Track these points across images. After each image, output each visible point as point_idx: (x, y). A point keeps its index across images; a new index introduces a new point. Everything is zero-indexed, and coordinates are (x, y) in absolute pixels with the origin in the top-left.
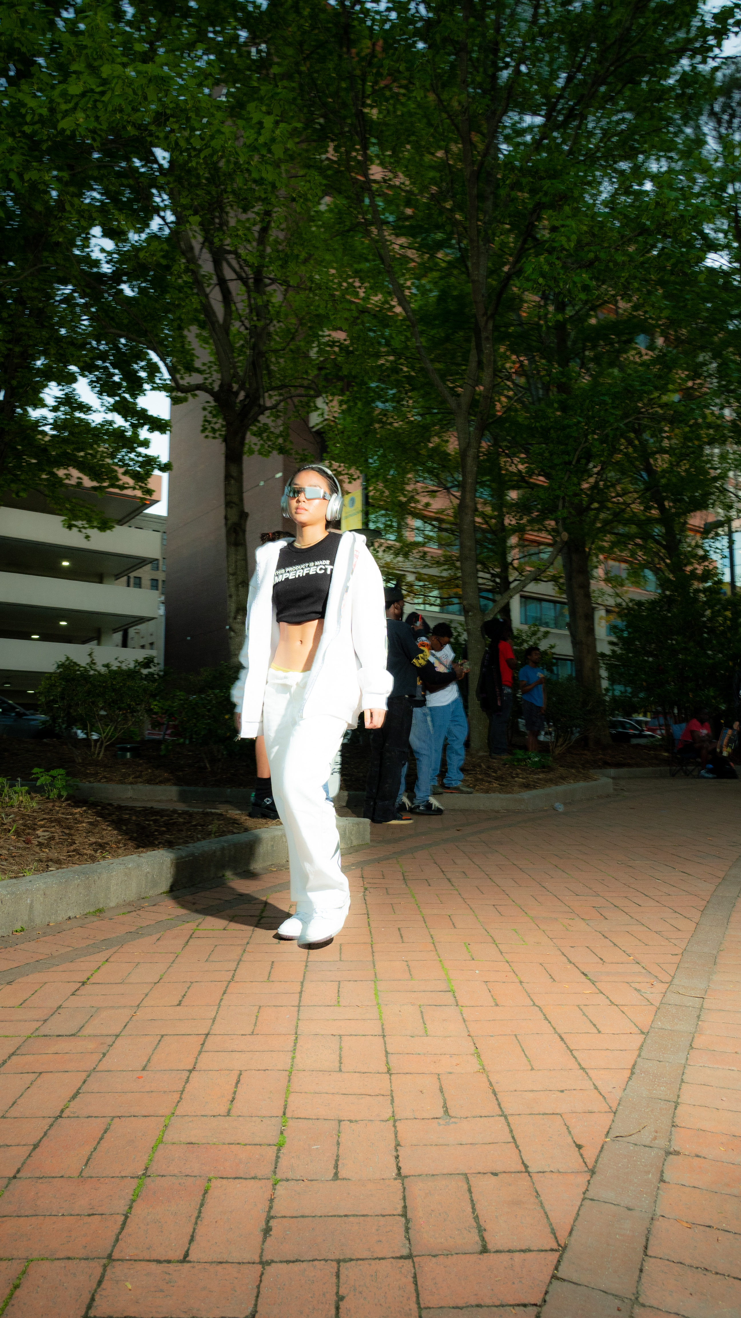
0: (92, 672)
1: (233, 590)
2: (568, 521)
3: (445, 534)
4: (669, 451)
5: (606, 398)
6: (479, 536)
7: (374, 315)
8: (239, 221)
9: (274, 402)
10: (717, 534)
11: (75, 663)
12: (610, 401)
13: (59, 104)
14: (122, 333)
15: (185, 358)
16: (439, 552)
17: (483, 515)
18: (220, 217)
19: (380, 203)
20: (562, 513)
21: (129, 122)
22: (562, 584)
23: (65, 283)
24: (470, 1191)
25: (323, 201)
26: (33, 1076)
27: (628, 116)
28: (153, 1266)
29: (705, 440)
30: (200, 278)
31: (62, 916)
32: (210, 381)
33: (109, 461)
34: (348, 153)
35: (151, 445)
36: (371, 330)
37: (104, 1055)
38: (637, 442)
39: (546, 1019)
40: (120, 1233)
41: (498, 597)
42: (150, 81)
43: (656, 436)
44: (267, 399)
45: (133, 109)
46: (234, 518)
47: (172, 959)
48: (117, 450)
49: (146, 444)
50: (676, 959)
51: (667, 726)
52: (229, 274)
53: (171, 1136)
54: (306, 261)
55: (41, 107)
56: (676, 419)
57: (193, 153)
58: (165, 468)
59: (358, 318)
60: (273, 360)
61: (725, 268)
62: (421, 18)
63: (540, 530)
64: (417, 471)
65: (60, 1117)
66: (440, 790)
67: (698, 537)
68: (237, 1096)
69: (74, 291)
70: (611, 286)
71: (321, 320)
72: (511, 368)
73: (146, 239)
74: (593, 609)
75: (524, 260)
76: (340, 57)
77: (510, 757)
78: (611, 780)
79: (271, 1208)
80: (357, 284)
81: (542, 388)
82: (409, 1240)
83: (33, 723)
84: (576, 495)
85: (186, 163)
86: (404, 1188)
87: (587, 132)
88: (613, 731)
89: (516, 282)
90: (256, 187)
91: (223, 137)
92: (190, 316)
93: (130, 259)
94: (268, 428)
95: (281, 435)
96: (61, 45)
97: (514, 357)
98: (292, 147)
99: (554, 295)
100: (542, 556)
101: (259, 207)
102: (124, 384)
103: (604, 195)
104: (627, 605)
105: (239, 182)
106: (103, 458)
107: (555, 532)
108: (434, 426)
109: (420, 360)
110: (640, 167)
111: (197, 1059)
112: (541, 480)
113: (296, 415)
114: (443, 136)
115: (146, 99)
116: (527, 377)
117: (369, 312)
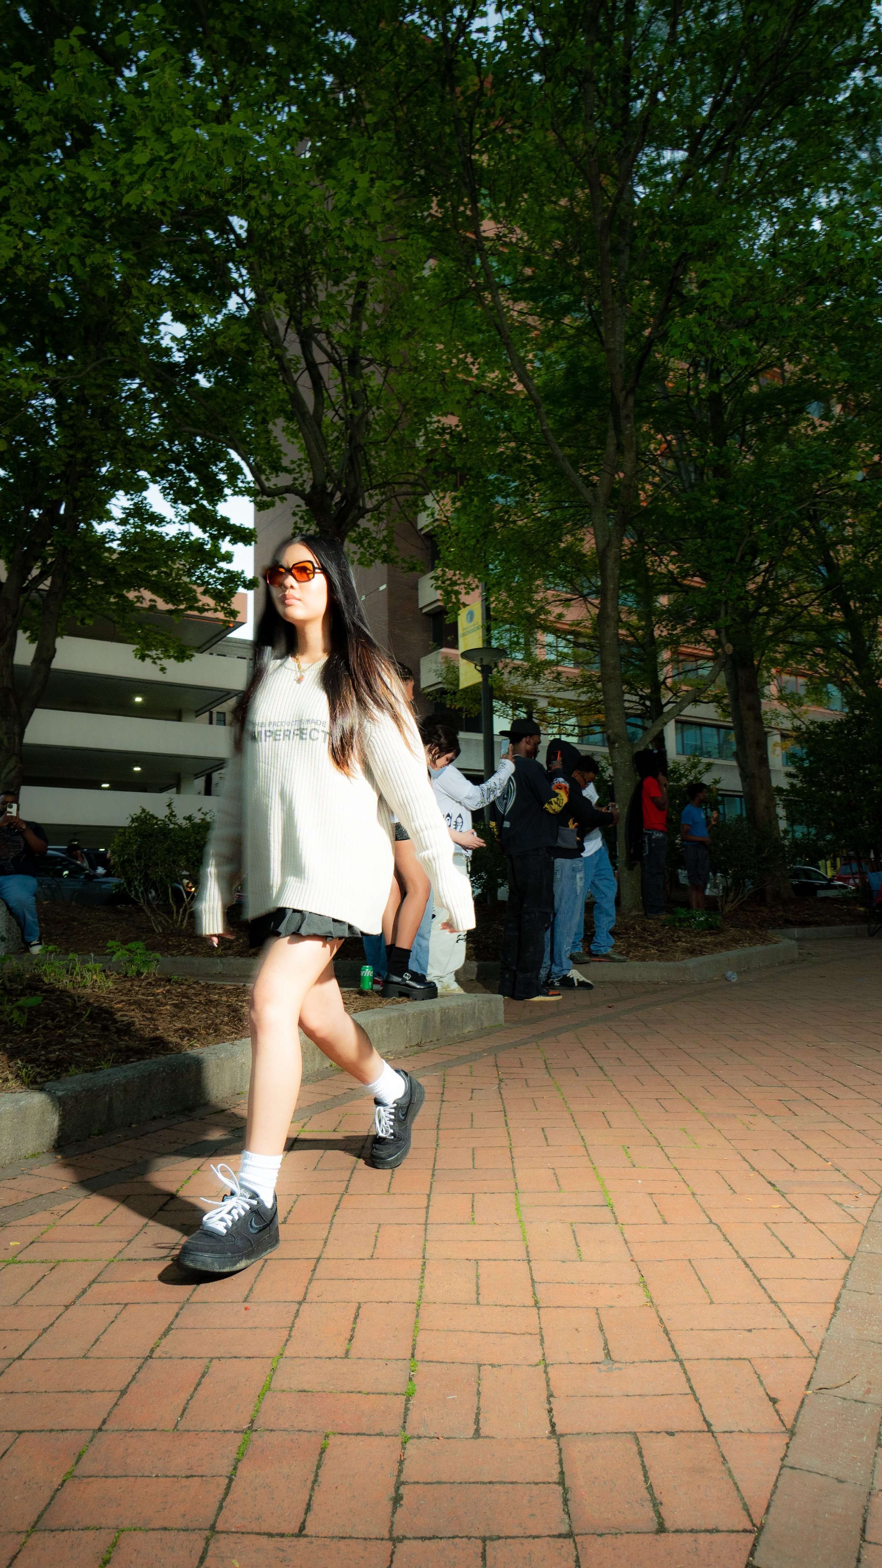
0: (171, 826)
2: (732, 630)
3: (581, 650)
4: (854, 540)
5: (773, 481)
6: (624, 651)
7: (491, 395)
8: (330, 296)
9: (375, 503)
11: (152, 816)
12: (778, 485)
13: (123, 176)
14: (198, 431)
15: (271, 456)
16: (576, 671)
17: (629, 627)
18: (308, 291)
19: (494, 263)
20: (724, 620)
21: (201, 191)
22: (727, 705)
23: (131, 376)
24: (640, 1454)
25: (427, 265)
26: (117, 1308)
27: (790, 143)
28: (264, 1540)
30: (286, 364)
31: (145, 1116)
32: (300, 481)
33: (186, 579)
34: (455, 208)
35: (234, 559)
36: (487, 413)
38: (812, 532)
39: (726, 1239)
40: (224, 1499)
41: (648, 724)
42: (225, 142)
43: (836, 523)
44: (367, 499)
45: (207, 176)
48: (195, 566)
49: (228, 557)
51: (863, 875)
52: (319, 356)
53: (279, 1382)
54: (409, 335)
55: (103, 181)
56: (860, 503)
57: (277, 221)
58: (250, 585)
59: (472, 399)
60: (373, 453)
62: (537, 46)
63: (698, 642)
64: (548, 576)
65: (151, 1357)
68: (356, 1334)
69: (141, 385)
70: (774, 346)
71: (430, 405)
72: (656, 450)
73: (223, 321)
74: (766, 733)
75: (669, 321)
76: (442, 98)
77: (669, 916)
78: (794, 942)
79: (400, 1471)
80: (469, 360)
81: (695, 472)
82: (568, 1514)
83: (104, 886)
84: (740, 598)
85: (268, 232)
86: (560, 1450)
87: (740, 165)
88: (795, 882)
89: (660, 347)
90: (350, 256)
91: (310, 201)
92: (276, 408)
93: (205, 345)
94: (370, 534)
95: (385, 542)
96: (123, 108)
97: (659, 436)
98: (389, 206)
99: (707, 361)
100: (701, 672)
101: (352, 278)
102: (202, 489)
103: (763, 238)
104: (808, 728)
105: (329, 251)
106: (179, 576)
107: (716, 643)
108: (565, 522)
109: (547, 445)
110: (806, 203)
111: (307, 1288)
112: (696, 581)
113: (402, 516)
114: (566, 182)
115: (221, 164)
116: (675, 459)
117: (484, 392)
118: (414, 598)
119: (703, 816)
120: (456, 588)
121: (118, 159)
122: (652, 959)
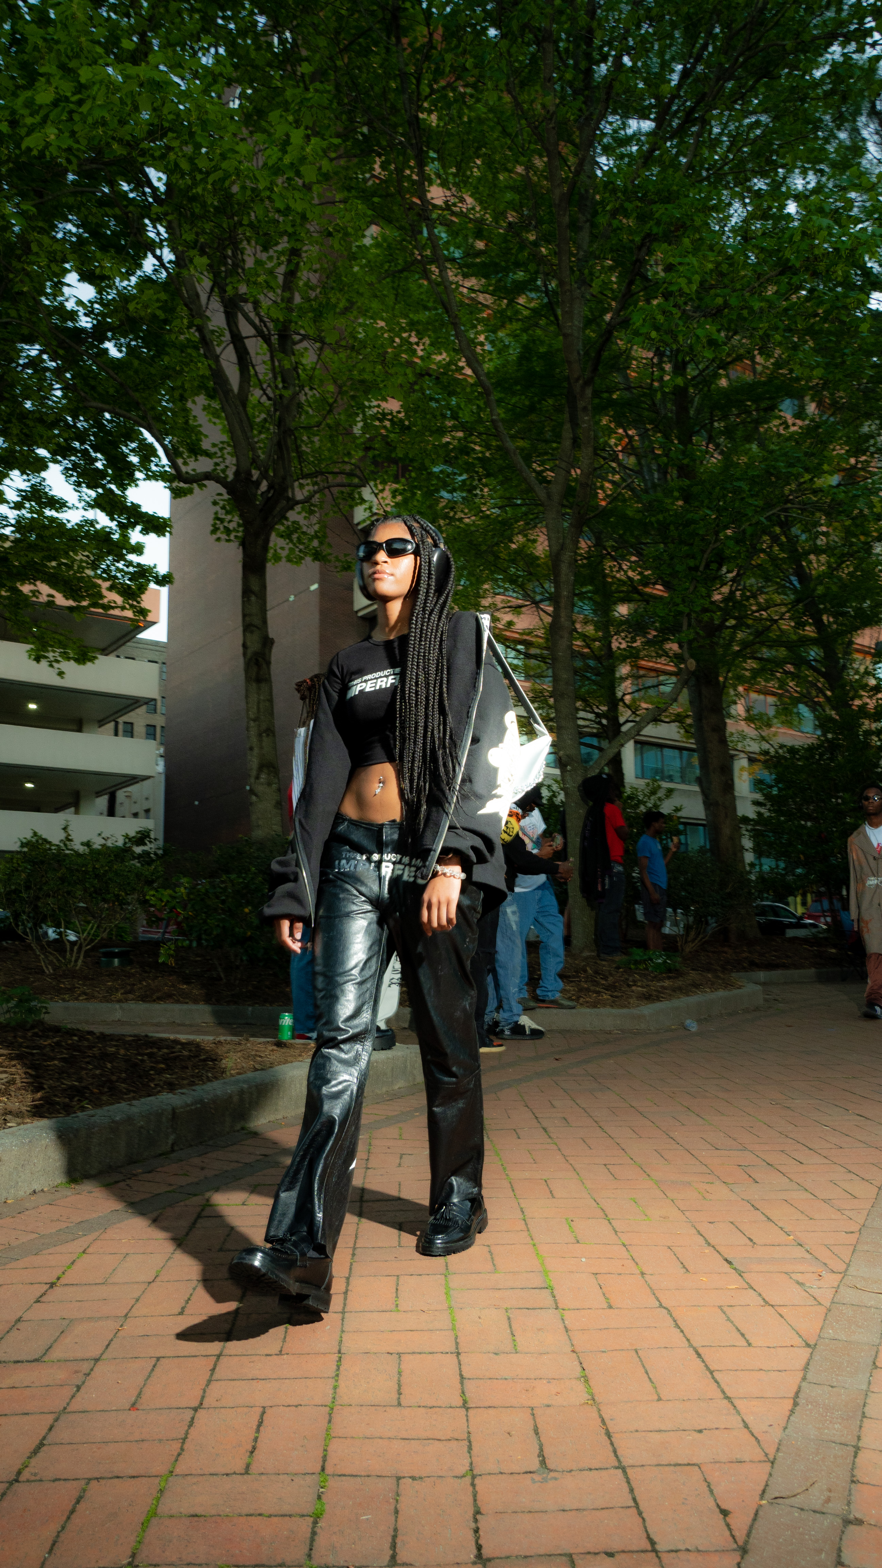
0: (67, 852)
1: (254, 740)
2: (695, 644)
3: (533, 662)
4: (827, 550)
5: (741, 484)
6: (578, 664)
7: (437, 378)
8: (259, 262)
9: (306, 494)
11: (45, 840)
12: (747, 488)
13: (22, 116)
14: (106, 406)
15: (190, 437)
17: (584, 637)
18: (234, 256)
19: (442, 233)
20: (687, 634)
21: (113, 138)
22: (690, 725)
23: (31, 341)
25: (367, 233)
27: (764, 118)
29: (875, 534)
30: (208, 336)
31: (24, 1190)
32: (222, 466)
33: (90, 573)
34: (399, 171)
35: (145, 551)
36: (431, 399)
37: (79, 1388)
38: (783, 539)
39: (677, 1326)
41: (605, 744)
42: (141, 86)
43: (809, 531)
44: (297, 490)
45: (120, 122)
46: (255, 646)
47: (172, 1248)
48: (100, 558)
49: (138, 549)
50: (852, 1239)
51: (834, 914)
52: (246, 329)
53: (169, 1505)
54: (346, 310)
56: (834, 510)
57: (199, 177)
58: (162, 581)
59: (415, 383)
60: (305, 438)
63: (659, 656)
64: (497, 580)
65: (17, 1481)
66: (532, 1004)
67: (868, 659)
68: (259, 1444)
69: (42, 352)
70: (745, 337)
71: (368, 388)
72: (616, 445)
73: (137, 284)
74: (732, 757)
75: (632, 308)
76: (388, 50)
77: (624, 958)
78: (759, 987)
80: (414, 339)
81: (658, 471)
84: (705, 610)
85: (190, 188)
87: (711, 139)
88: (762, 919)
89: (622, 334)
90: (281, 219)
91: (237, 156)
92: (196, 384)
93: (116, 311)
94: (299, 528)
95: (316, 537)
96: (24, 39)
97: (621, 431)
98: (326, 165)
99: (671, 351)
100: (662, 688)
101: (284, 244)
102: (110, 471)
103: (734, 221)
104: (777, 752)
105: (257, 213)
106: (81, 569)
107: (678, 658)
108: (517, 521)
109: (497, 436)
110: (781, 185)
111: (204, 1391)
112: (658, 590)
113: (336, 509)
114: (523, 148)
115: (136, 109)
116: (636, 455)
117: (430, 375)
118: (349, 600)
121: (17, 96)
122: (604, 1005)
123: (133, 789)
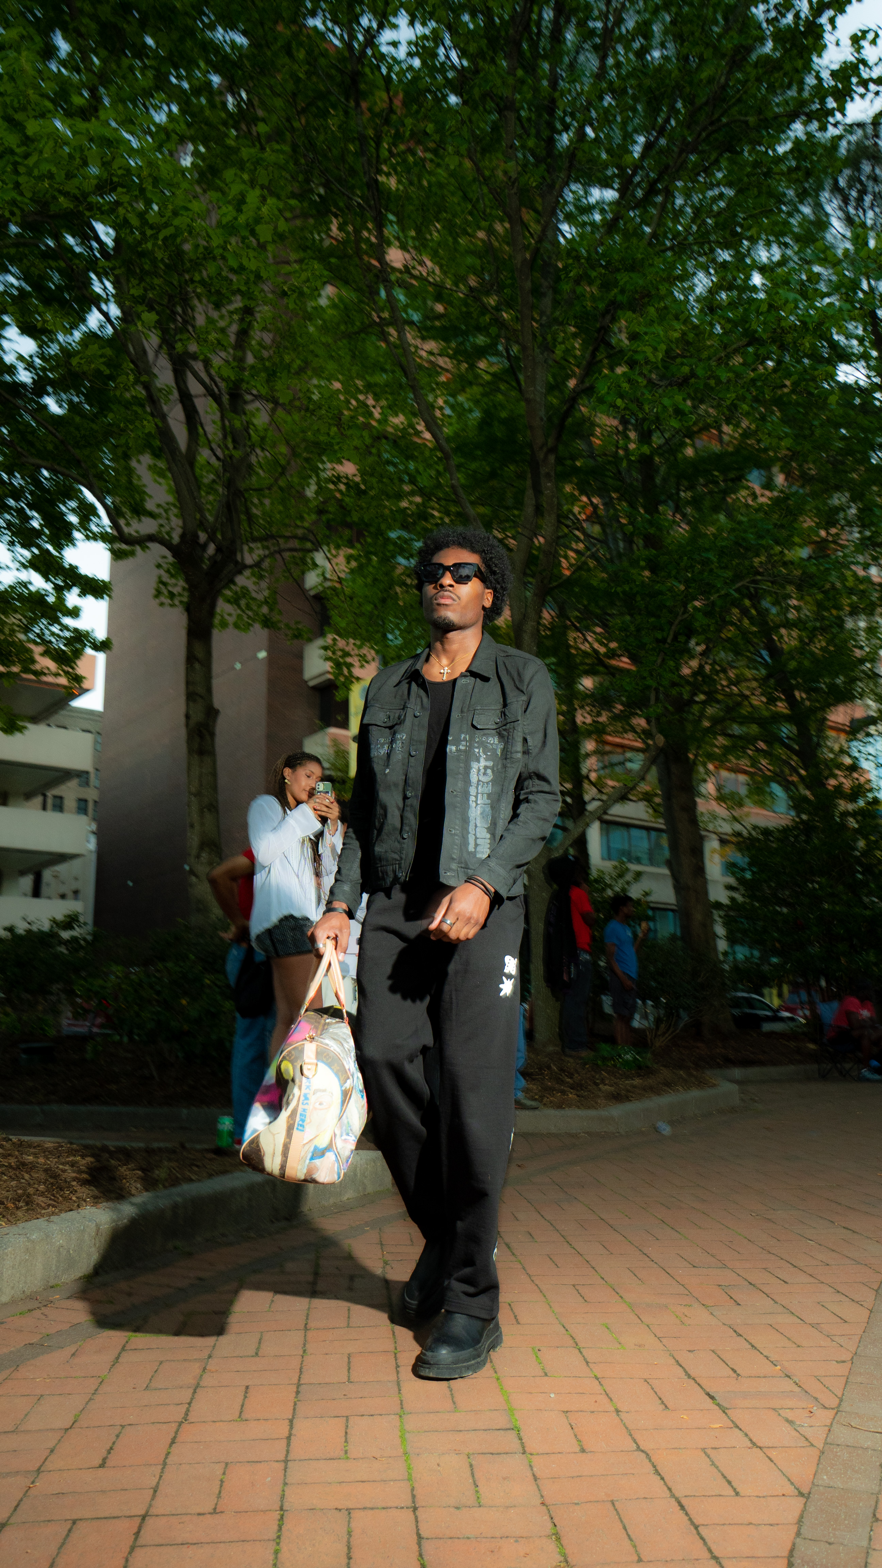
1: (195, 816)
2: (663, 720)
4: (799, 624)
5: (709, 555)
7: (395, 442)
8: (210, 321)
9: (256, 558)
10: (869, 735)
12: (715, 559)
14: (45, 463)
15: (133, 497)
18: (184, 313)
19: (401, 296)
20: (655, 709)
21: (60, 192)
22: (658, 805)
25: (323, 293)
27: (729, 192)
29: (847, 609)
30: (155, 394)
32: (167, 528)
33: (22, 637)
34: (357, 232)
36: (389, 463)
38: (753, 612)
39: (657, 1472)
41: (569, 824)
42: (91, 141)
43: (779, 604)
44: (246, 554)
45: (67, 175)
46: (198, 716)
47: (94, 1387)
48: (33, 621)
49: (75, 613)
50: (844, 1369)
51: (812, 1005)
52: (194, 387)
54: (301, 370)
56: (805, 583)
57: (149, 232)
58: (101, 646)
59: (372, 446)
60: (256, 501)
61: (861, 383)
62: (453, 67)
63: (626, 731)
67: (843, 737)
70: (711, 407)
71: (322, 449)
72: (580, 513)
73: (81, 339)
74: (702, 839)
75: (596, 375)
76: (346, 113)
78: (735, 1087)
80: (371, 402)
81: (624, 541)
84: (674, 684)
85: (140, 243)
87: (674, 210)
88: (736, 1012)
89: (586, 402)
90: (234, 278)
91: (190, 214)
92: (141, 442)
93: (58, 366)
94: (249, 593)
95: (266, 603)
97: (584, 499)
98: (282, 226)
99: (637, 419)
100: (629, 765)
101: (238, 303)
102: (47, 531)
103: (699, 290)
104: (750, 834)
105: (209, 270)
106: (13, 633)
107: (646, 734)
109: (457, 502)
110: (745, 257)
111: (127, 1560)
112: (624, 662)
113: (287, 574)
114: (484, 213)
115: (85, 164)
116: (602, 525)
117: (386, 438)
118: (300, 670)
119: (630, 934)
120: (349, 660)
122: (570, 1106)
123: (62, 868)
